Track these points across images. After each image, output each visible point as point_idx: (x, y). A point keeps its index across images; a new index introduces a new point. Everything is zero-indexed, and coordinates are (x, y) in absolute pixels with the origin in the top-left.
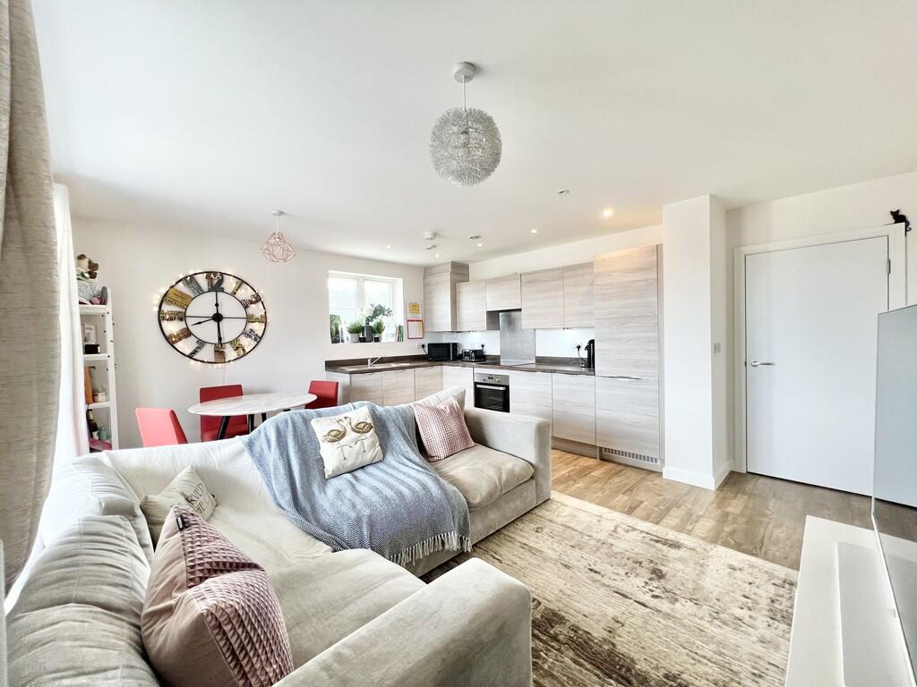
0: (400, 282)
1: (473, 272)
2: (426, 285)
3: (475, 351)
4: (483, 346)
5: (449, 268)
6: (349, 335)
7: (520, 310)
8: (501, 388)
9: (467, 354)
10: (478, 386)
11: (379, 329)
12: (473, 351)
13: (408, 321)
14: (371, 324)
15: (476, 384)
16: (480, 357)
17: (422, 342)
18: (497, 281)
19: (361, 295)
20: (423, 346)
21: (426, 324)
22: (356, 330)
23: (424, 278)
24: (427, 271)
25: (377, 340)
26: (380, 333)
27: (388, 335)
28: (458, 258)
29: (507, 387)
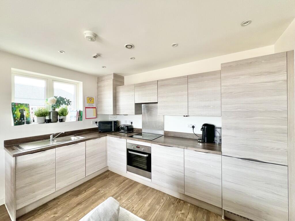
0: (81, 84)
1: (127, 80)
2: (98, 87)
3: (127, 127)
4: (132, 123)
5: (112, 77)
6: (36, 118)
7: (157, 103)
8: (145, 156)
9: (122, 128)
10: (130, 152)
11: (64, 113)
12: (126, 127)
13: (86, 108)
14: (57, 110)
15: (128, 150)
16: (130, 131)
17: (96, 120)
18: (142, 85)
19: (49, 90)
20: (96, 123)
21: (98, 110)
22: (42, 115)
23: (98, 83)
24: (99, 79)
25: (61, 121)
26: (65, 116)
27: (71, 117)
28: (118, 72)
29: (150, 155)
